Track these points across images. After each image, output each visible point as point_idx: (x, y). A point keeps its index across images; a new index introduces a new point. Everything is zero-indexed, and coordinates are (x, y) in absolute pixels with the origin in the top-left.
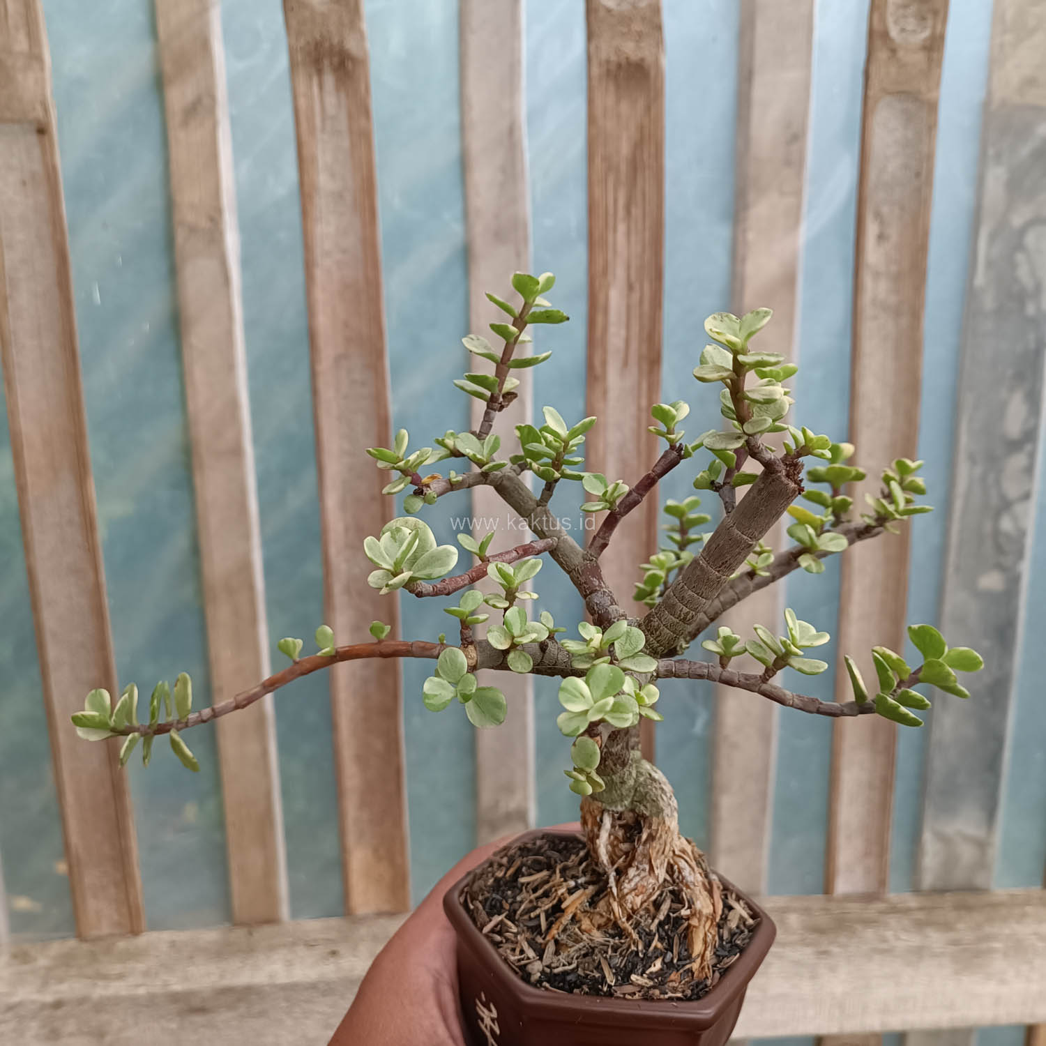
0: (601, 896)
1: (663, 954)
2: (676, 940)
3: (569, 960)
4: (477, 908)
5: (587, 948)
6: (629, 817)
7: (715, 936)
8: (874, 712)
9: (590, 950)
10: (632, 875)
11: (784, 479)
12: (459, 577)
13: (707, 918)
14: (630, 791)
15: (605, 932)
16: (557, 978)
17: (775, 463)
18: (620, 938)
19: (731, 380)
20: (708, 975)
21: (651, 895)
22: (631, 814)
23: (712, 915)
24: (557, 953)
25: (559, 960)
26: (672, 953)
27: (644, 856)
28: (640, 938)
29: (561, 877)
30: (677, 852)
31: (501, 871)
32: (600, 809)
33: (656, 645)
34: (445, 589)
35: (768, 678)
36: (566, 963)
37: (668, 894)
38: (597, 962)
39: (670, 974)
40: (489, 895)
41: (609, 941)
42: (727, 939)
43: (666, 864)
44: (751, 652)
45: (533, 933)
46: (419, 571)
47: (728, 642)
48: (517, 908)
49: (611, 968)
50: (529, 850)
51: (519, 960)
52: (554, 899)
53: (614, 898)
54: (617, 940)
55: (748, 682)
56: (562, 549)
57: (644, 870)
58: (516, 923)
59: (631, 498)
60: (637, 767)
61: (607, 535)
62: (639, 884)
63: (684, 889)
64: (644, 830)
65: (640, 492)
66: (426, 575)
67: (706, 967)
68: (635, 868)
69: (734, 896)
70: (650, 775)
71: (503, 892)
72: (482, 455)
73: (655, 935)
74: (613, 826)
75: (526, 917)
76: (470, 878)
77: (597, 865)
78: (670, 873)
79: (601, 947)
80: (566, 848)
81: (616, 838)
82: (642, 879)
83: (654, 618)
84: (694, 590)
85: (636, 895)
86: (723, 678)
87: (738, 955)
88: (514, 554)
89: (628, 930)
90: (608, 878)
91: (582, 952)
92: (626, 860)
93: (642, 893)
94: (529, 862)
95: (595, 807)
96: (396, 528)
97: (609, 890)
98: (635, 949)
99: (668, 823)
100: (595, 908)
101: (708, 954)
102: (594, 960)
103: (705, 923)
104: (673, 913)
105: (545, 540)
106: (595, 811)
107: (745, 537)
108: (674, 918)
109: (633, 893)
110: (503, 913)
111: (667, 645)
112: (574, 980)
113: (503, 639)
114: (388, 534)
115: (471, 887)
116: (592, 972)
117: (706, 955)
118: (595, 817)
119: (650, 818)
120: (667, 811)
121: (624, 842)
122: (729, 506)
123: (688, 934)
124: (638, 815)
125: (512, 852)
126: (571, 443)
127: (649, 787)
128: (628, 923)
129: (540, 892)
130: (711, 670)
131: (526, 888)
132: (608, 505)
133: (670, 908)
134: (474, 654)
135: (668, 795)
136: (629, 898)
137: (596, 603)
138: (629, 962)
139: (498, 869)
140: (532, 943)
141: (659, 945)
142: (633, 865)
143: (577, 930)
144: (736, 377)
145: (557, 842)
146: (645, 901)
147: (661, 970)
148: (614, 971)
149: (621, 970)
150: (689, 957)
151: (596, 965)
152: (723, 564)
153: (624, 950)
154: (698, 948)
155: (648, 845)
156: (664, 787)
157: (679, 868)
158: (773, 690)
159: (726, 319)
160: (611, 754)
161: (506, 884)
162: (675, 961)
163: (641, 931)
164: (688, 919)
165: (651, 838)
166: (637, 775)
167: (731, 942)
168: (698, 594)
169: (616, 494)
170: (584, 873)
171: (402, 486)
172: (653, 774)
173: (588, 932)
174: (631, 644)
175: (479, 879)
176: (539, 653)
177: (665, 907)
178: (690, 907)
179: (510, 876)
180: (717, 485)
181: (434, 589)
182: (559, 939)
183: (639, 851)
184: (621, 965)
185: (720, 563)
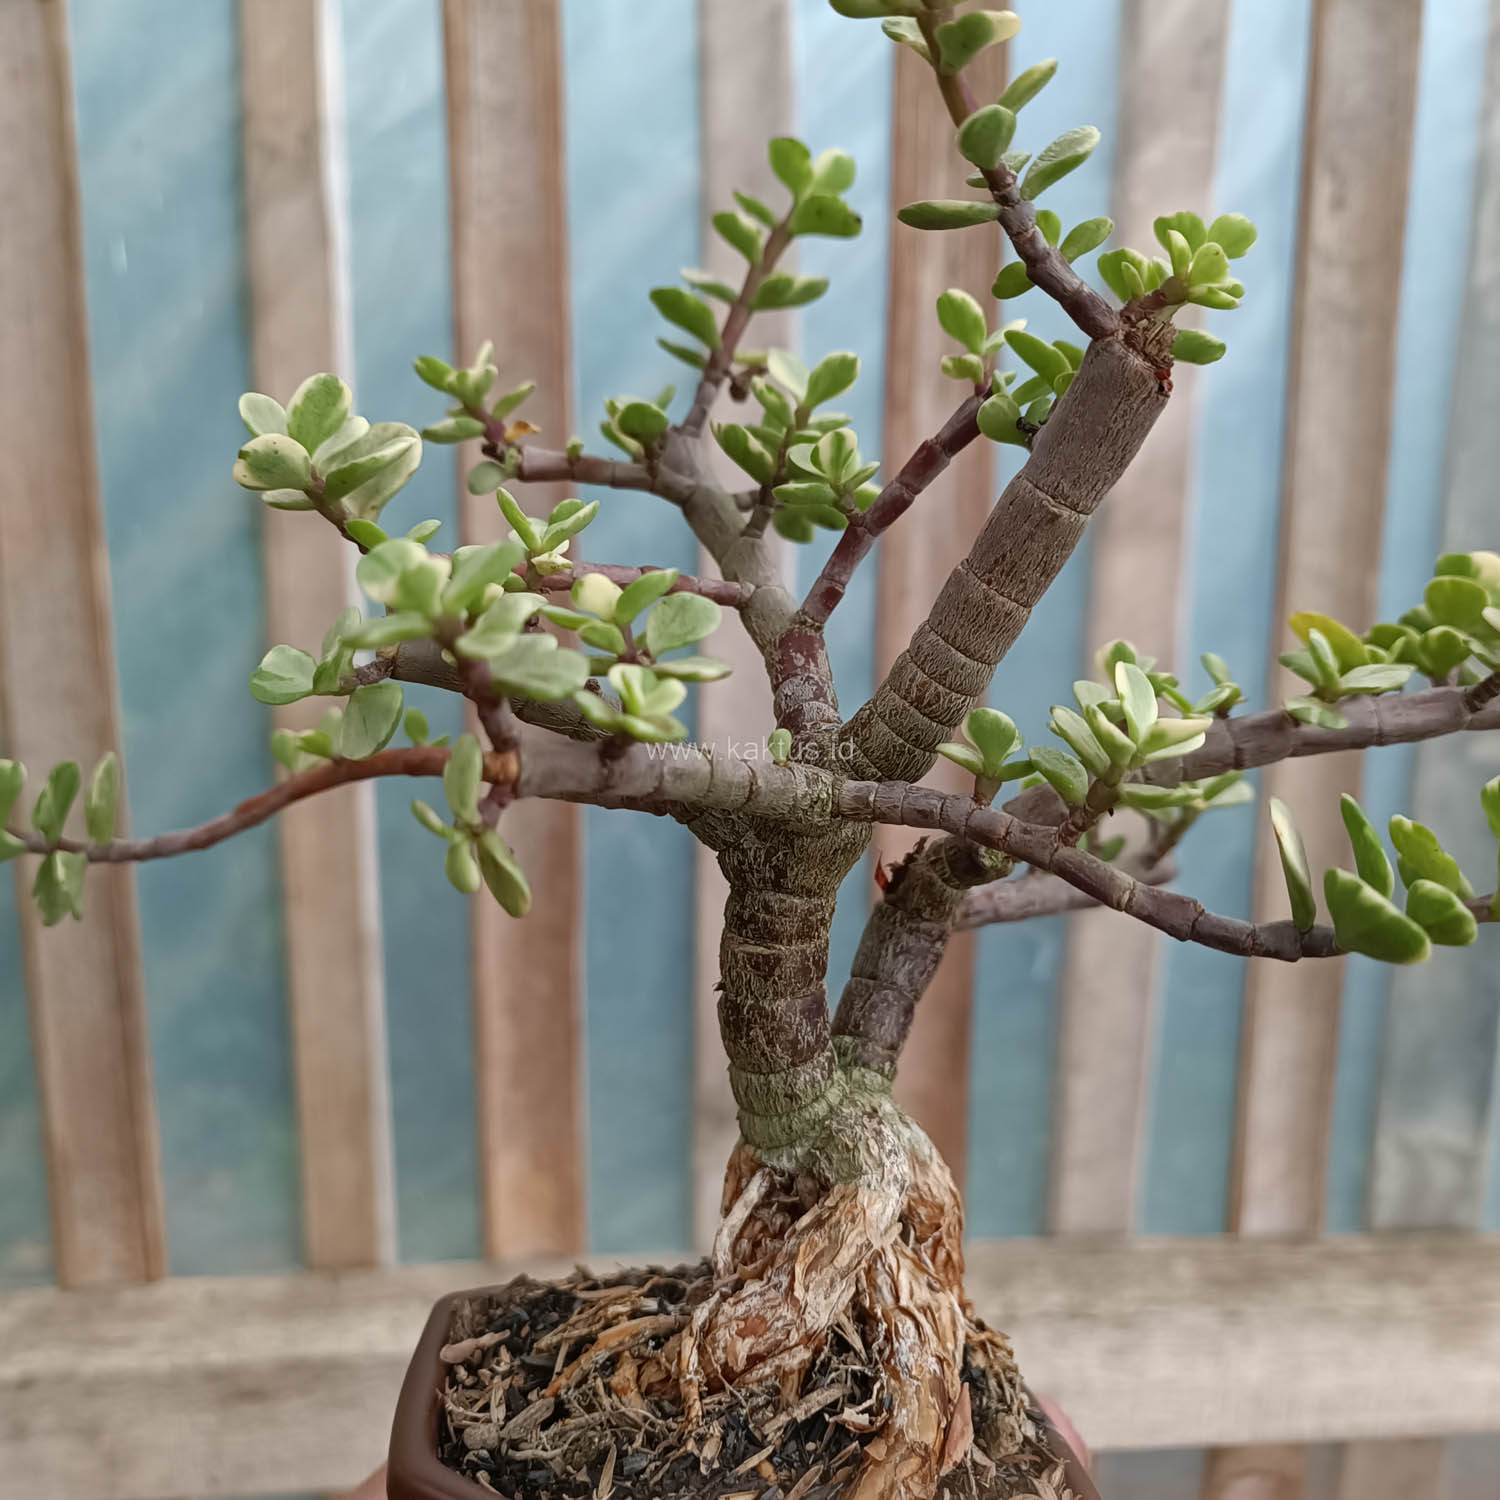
1: (763, 1490)
2: (811, 1473)
6: (806, 1189)
10: (750, 1292)
11: (1120, 348)
13: (911, 1451)
14: (813, 1129)
15: (654, 1403)
21: (776, 1349)
23: (934, 1454)
27: (789, 1257)
35: (1073, 828)
36: (549, 1447)
37: (848, 1380)
38: (600, 1452)
40: (513, 1310)
45: (529, 1380)
51: (464, 1418)
53: (695, 1332)
55: (1029, 837)
56: (760, 605)
57: (776, 1287)
59: (891, 498)
61: (837, 571)
62: (756, 1314)
63: (885, 1375)
64: (810, 1210)
68: (763, 1282)
73: (767, 1444)
82: (764, 1303)
83: (869, 704)
85: (740, 1334)
86: (973, 823)
93: (754, 1333)
95: (744, 1156)
99: (863, 1197)
100: (657, 1351)
103: (904, 1458)
104: (832, 1415)
105: (728, 583)
106: (743, 1164)
107: (1042, 495)
108: (831, 1427)
109: (735, 1328)
112: (542, 1480)
119: (831, 1186)
120: (873, 1177)
123: (855, 1477)
124: (820, 1185)
130: (949, 805)
136: (723, 1335)
138: (672, 1476)
140: (513, 1395)
141: (767, 1470)
142: (764, 1276)
143: (601, 1386)
146: (761, 1358)
151: (595, 1458)
158: (1088, 865)
160: (761, 1011)
164: (866, 1437)
166: (840, 1104)
168: (946, 639)
173: (621, 1392)
177: (818, 1399)
182: (565, 1397)
183: (785, 1248)
184: (652, 1477)
185: (992, 560)
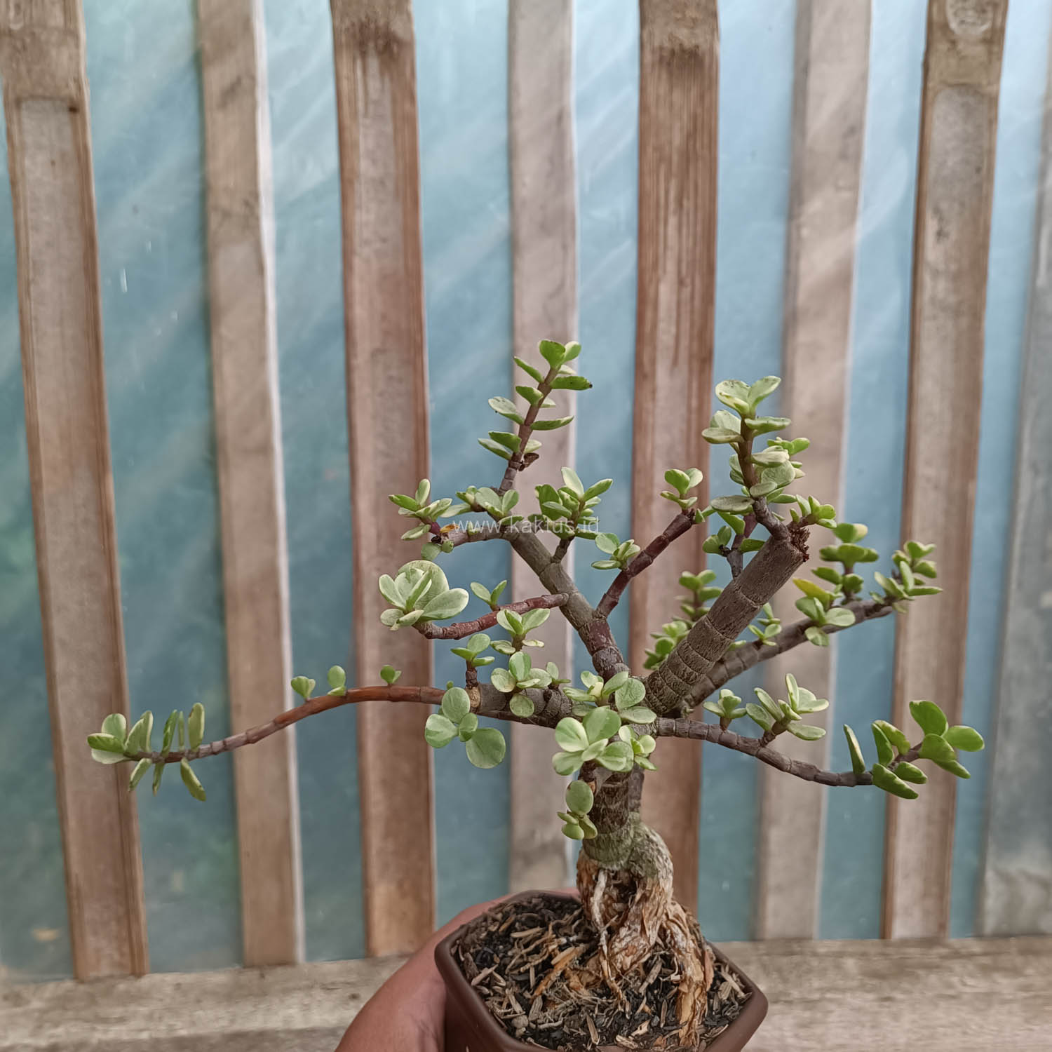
0: (592, 955)
1: (650, 1018)
2: (664, 1006)
3: (556, 1017)
4: (467, 959)
5: (574, 1006)
6: (624, 876)
7: (704, 1004)
8: (871, 784)
9: (577, 1009)
10: (624, 934)
11: (788, 545)
12: (469, 622)
13: (697, 985)
14: (627, 851)
15: (593, 990)
16: (542, 1034)
17: (781, 529)
18: (608, 998)
19: (739, 444)
20: (695, 1043)
21: (641, 956)
22: (626, 875)
23: (703, 983)
24: (544, 1009)
25: (545, 1016)
26: (660, 1018)
27: (637, 916)
28: (628, 999)
29: (553, 934)
30: (671, 917)
31: (495, 926)
32: (596, 868)
33: (659, 703)
34: (455, 633)
35: (766, 742)
36: (552, 1020)
37: (660, 959)
38: (583, 1020)
39: (656, 1039)
40: (480, 948)
41: (596, 1001)
42: (717, 1010)
43: (658, 927)
44: (751, 714)
45: (521, 988)
46: (429, 611)
47: (728, 703)
48: (507, 962)
49: (596, 1027)
50: (524, 908)
51: (506, 1014)
52: (545, 954)
53: (604, 956)
54: (604, 1000)
55: (747, 745)
56: (572, 606)
57: (635, 930)
58: (505, 976)
59: (643, 558)
60: (635, 828)
61: (617, 593)
62: (630, 945)
63: (676, 954)
64: (638, 890)
65: (651, 553)
66: (436, 615)
67: (693, 1034)
68: (627, 929)
69: (727, 969)
70: (648, 837)
71: (495, 947)
72: (501, 510)
73: (643, 997)
74: (608, 885)
75: (516, 972)
76: (464, 930)
77: (589, 924)
78: (663, 937)
79: (588, 1006)
80: (561, 907)
81: (610, 897)
82: (633, 939)
83: (658, 677)
84: (698, 650)
85: (626, 955)
86: (722, 740)
87: (727, 1025)
88: (525, 606)
89: (616, 989)
90: (600, 936)
91: (569, 1010)
92: (618, 919)
93: (632, 953)
94: (523, 919)
95: (591, 865)
96: (412, 569)
97: (600, 948)
98: (623, 1010)
99: (662, 884)
100: (584, 966)
101: (696, 1022)
102: (580, 1018)
103: (695, 990)
104: (663, 978)
105: (557, 596)
106: (591, 869)
107: (750, 601)
108: (664, 982)
109: (623, 953)
110: (492, 966)
111: (669, 705)
112: (559, 1037)
113: (506, 683)
114: (403, 575)
115: (463, 941)
116: (578, 1030)
117: (693, 1023)
118: (591, 876)
119: (645, 879)
120: (662, 873)
121: (618, 902)
122: (736, 571)
123: (677, 1001)
124: (634, 876)
125: (507, 909)
126: (587, 503)
127: (646, 847)
128: (617, 983)
129: (532, 947)
130: (710, 731)
131: (518, 943)
132: (619, 564)
133: (660, 972)
134: (477, 696)
135: (665, 857)
136: (619, 957)
137: (603, 660)
138: (616, 1023)
139: (491, 924)
140: (519, 998)
141: (647, 1009)
142: (625, 925)
143: (565, 986)
144: (743, 441)
145: (553, 901)
146: (635, 962)
147: (647, 1033)
148: (600, 1031)
149: (607, 1030)
150: (677, 1023)
151: (581, 1023)
152: (727, 626)
153: (611, 1010)
154: (686, 1014)
155: (641, 906)
156: (660, 848)
157: (671, 933)
158: (771, 754)
159: (735, 385)
160: (609, 811)
161: (498, 939)
162: (662, 1026)
163: (629, 992)
164: (678, 984)
165: (645, 898)
166: (634, 837)
167: (720, 1013)
168: (702, 655)
169: (627, 554)
170: (576, 932)
171: (420, 533)
172: (651, 836)
173: (576, 989)
174: (631, 695)
175: (471, 933)
176: (542, 702)
177: (655, 971)
178: (680, 973)
179: (503, 931)
180: (726, 550)
181: (444, 631)
182: (548, 995)
183: (632, 911)
184: (607, 1025)
185: (725, 625)
